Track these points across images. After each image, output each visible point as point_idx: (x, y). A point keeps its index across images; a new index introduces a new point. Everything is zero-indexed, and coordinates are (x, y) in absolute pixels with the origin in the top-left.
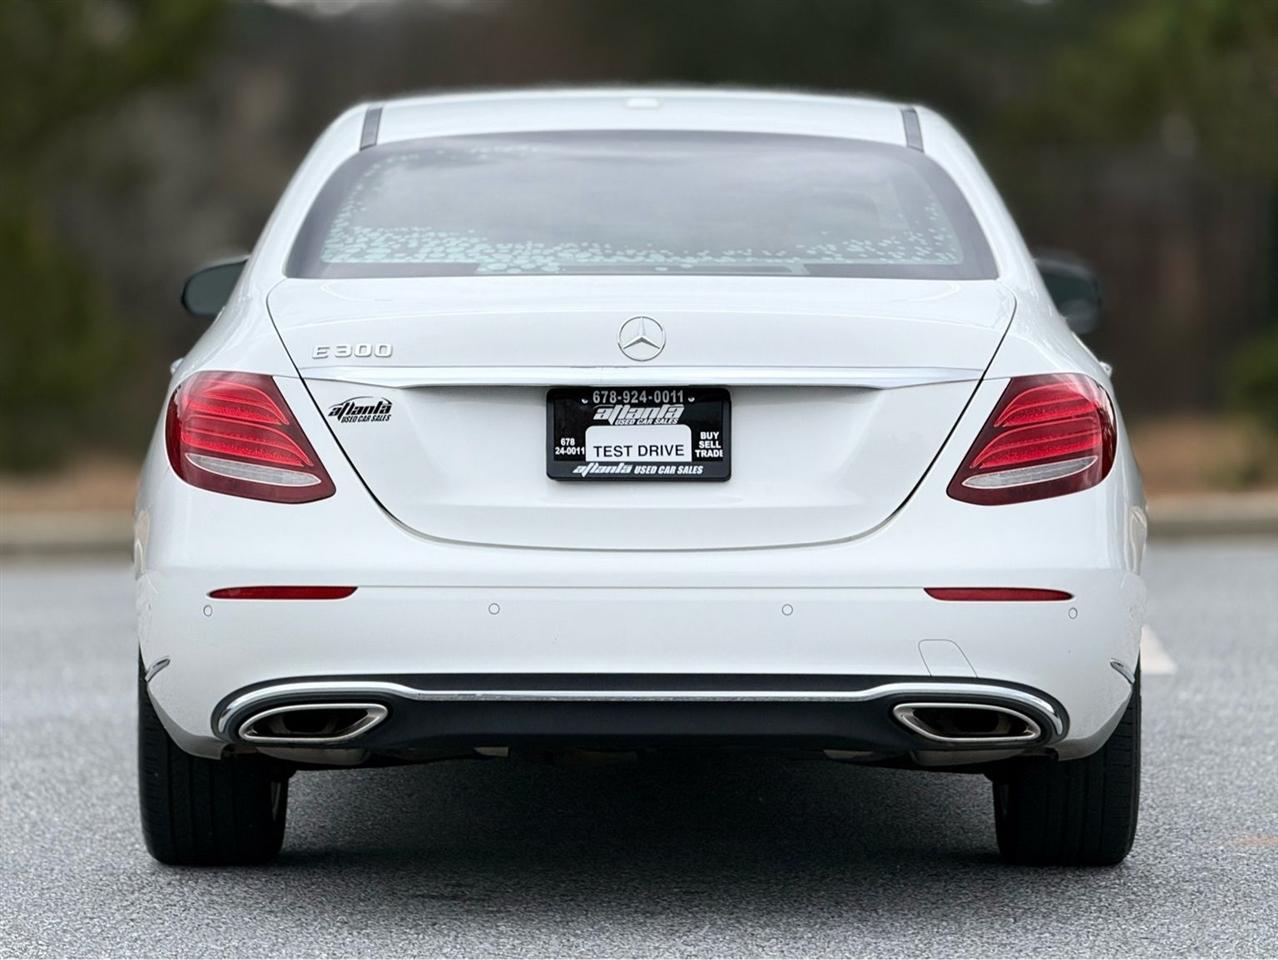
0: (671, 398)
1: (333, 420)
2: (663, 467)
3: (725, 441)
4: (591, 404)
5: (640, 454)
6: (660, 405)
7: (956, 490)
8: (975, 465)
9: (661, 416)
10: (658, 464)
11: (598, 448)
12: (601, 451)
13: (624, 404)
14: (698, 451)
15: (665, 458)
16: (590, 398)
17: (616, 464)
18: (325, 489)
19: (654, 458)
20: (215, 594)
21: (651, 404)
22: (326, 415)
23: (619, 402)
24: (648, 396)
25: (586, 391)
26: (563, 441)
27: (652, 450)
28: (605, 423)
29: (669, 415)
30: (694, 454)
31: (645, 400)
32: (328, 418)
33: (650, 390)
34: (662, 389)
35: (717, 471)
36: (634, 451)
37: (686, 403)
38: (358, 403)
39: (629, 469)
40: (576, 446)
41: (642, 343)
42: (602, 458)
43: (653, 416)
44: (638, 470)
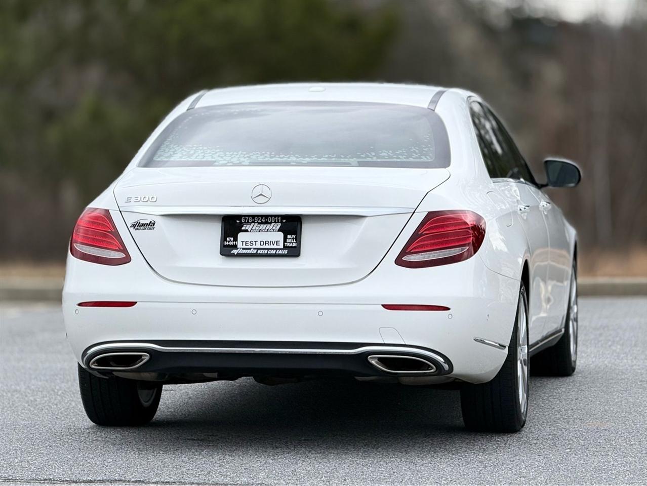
0: (275, 220)
1: (132, 229)
2: (270, 250)
3: (298, 239)
4: (241, 222)
5: (261, 245)
6: (271, 223)
7: (399, 261)
8: (409, 250)
9: (271, 228)
10: (268, 249)
11: (243, 242)
12: (244, 243)
13: (255, 223)
14: (286, 244)
15: (272, 247)
16: (241, 220)
17: (250, 249)
18: (127, 260)
19: (267, 246)
20: (80, 305)
21: (267, 223)
22: (129, 227)
23: (253, 222)
24: (265, 219)
25: (239, 217)
26: (228, 239)
27: (266, 243)
28: (247, 231)
29: (274, 228)
30: (284, 245)
31: (264, 221)
32: (130, 228)
33: (267, 216)
34: (271, 216)
35: (294, 252)
36: (258, 243)
37: (282, 222)
38: (142, 222)
39: (255, 251)
40: (233, 241)
41: (261, 196)
42: (244, 246)
43: (267, 228)
44: (259, 252)
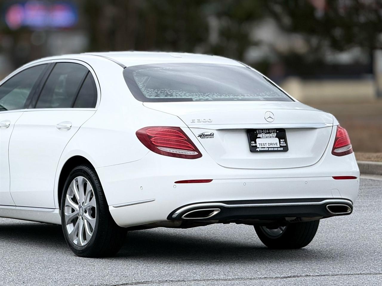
0: (273, 131)
1: (199, 138)
3: (286, 142)
4: (257, 133)
5: (269, 145)
6: (271, 133)
7: (333, 153)
8: (335, 147)
9: (272, 136)
10: (274, 148)
11: (259, 144)
15: (274, 146)
17: (265, 148)
18: (200, 155)
19: (272, 146)
20: (176, 182)
21: (269, 133)
23: (263, 133)
24: (268, 131)
25: (255, 130)
26: (252, 142)
27: (271, 144)
30: (280, 145)
31: (268, 132)
32: (197, 138)
33: (269, 129)
34: (271, 129)
35: (285, 149)
36: (267, 144)
37: (277, 133)
38: (205, 134)
39: (267, 149)
40: (255, 144)
41: (270, 118)
42: (261, 146)
43: (270, 136)
44: (270, 149)
